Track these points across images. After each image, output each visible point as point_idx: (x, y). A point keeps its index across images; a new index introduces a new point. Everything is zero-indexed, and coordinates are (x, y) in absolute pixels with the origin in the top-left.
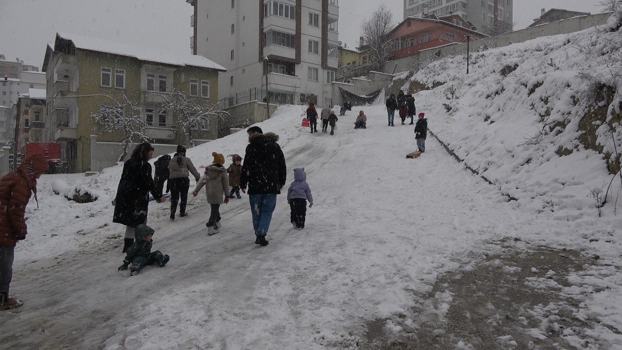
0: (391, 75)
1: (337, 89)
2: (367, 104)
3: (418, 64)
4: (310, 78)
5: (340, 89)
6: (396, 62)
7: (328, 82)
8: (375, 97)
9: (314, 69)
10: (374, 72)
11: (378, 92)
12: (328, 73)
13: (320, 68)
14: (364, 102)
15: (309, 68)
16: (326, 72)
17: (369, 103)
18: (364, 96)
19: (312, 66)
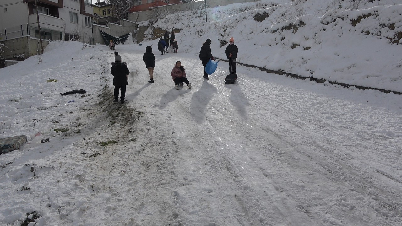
0: (135, 23)
1: (97, 31)
2: (121, 43)
3: (157, 16)
4: (71, 20)
5: (100, 31)
6: (137, 14)
7: (86, 25)
8: (126, 38)
9: (74, 13)
10: (124, 19)
11: (127, 35)
12: (86, 18)
13: (79, 13)
14: (119, 42)
15: (71, 13)
16: (84, 17)
17: (122, 43)
18: (118, 37)
19: (73, 11)
